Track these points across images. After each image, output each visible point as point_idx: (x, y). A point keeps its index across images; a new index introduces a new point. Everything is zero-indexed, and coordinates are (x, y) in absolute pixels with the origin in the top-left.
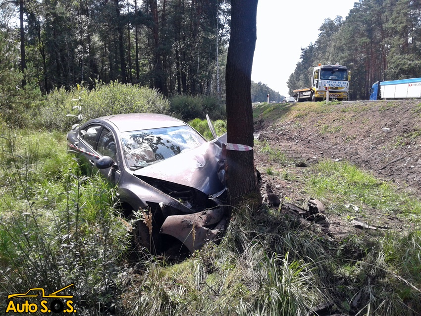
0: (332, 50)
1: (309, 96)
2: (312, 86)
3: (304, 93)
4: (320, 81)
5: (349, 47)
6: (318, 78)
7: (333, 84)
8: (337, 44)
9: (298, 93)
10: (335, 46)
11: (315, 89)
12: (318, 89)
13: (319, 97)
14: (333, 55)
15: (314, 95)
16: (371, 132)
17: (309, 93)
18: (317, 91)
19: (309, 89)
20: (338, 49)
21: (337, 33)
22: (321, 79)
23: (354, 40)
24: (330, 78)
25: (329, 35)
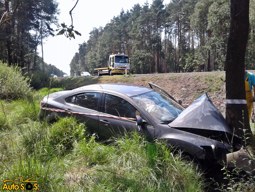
0: (99, 46)
1: (108, 72)
2: (109, 66)
3: (103, 71)
4: (115, 63)
5: (110, 45)
6: (113, 62)
7: (122, 65)
8: (102, 42)
9: (99, 71)
10: (100, 44)
11: (111, 68)
12: (114, 68)
13: (115, 72)
14: (100, 49)
15: (111, 72)
16: (173, 91)
17: (108, 70)
18: (113, 69)
19: (107, 68)
20: (102, 46)
21: (101, 36)
22: (115, 62)
23: (111, 41)
24: (120, 62)
25: (96, 38)
